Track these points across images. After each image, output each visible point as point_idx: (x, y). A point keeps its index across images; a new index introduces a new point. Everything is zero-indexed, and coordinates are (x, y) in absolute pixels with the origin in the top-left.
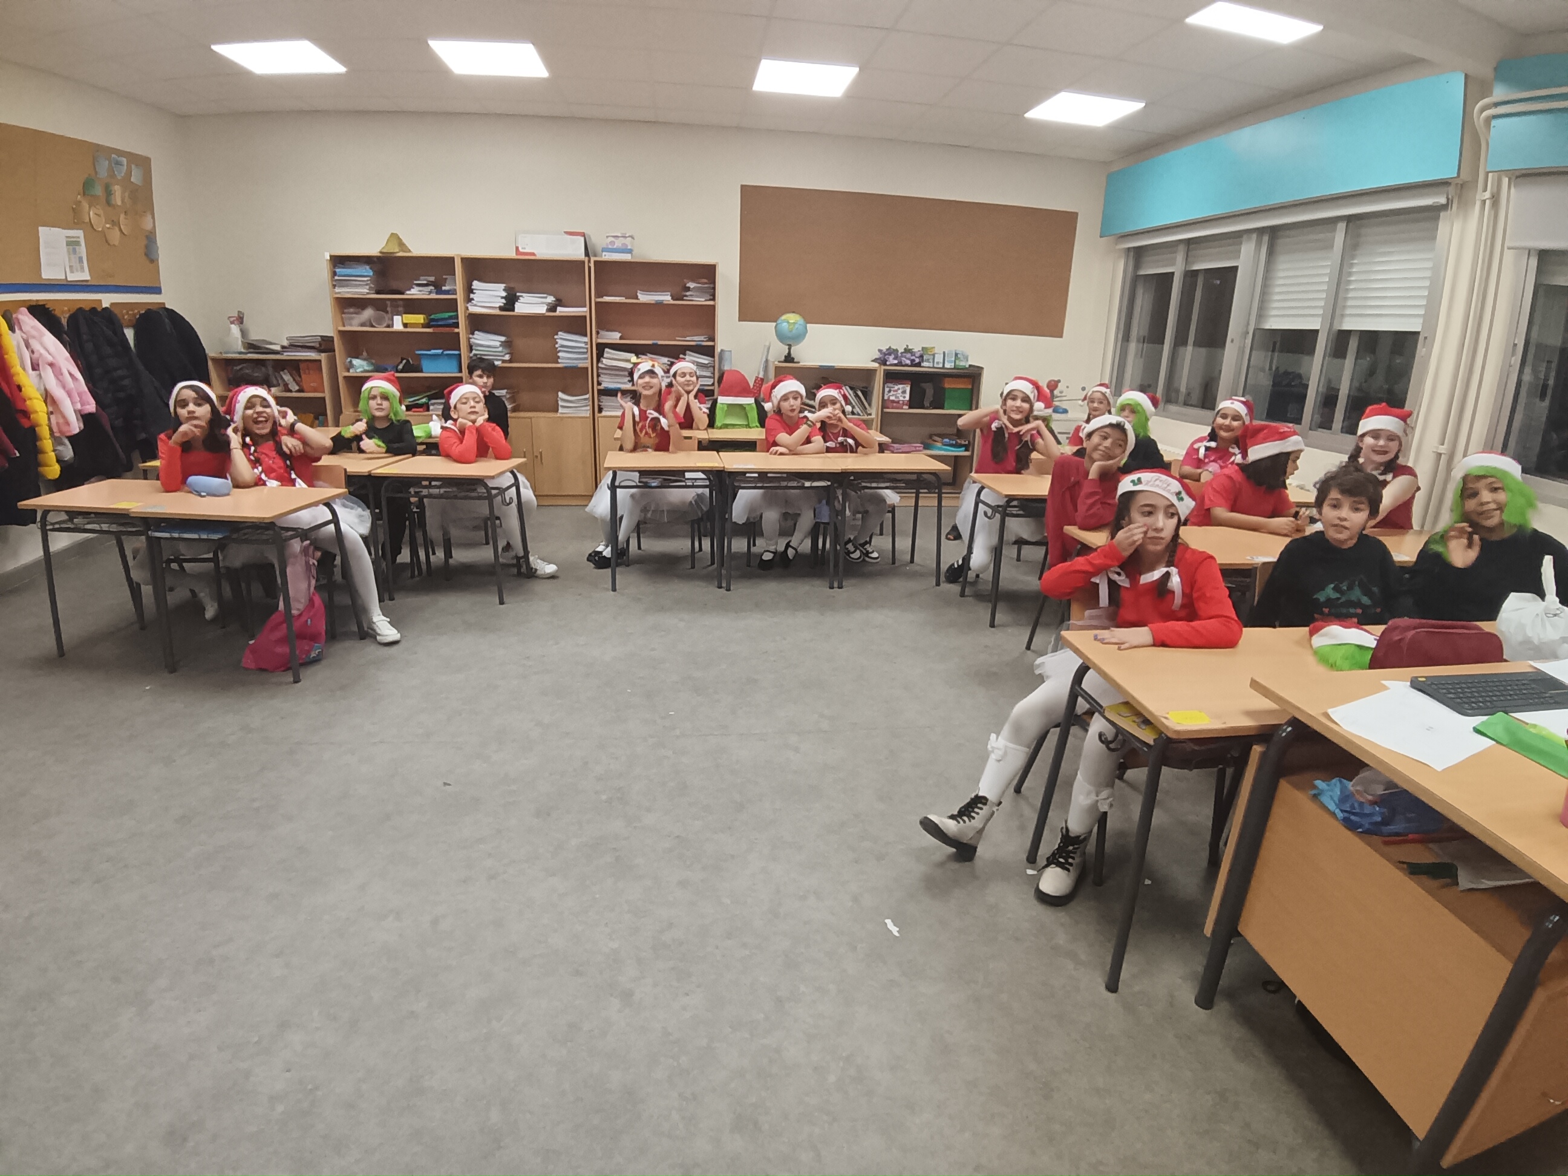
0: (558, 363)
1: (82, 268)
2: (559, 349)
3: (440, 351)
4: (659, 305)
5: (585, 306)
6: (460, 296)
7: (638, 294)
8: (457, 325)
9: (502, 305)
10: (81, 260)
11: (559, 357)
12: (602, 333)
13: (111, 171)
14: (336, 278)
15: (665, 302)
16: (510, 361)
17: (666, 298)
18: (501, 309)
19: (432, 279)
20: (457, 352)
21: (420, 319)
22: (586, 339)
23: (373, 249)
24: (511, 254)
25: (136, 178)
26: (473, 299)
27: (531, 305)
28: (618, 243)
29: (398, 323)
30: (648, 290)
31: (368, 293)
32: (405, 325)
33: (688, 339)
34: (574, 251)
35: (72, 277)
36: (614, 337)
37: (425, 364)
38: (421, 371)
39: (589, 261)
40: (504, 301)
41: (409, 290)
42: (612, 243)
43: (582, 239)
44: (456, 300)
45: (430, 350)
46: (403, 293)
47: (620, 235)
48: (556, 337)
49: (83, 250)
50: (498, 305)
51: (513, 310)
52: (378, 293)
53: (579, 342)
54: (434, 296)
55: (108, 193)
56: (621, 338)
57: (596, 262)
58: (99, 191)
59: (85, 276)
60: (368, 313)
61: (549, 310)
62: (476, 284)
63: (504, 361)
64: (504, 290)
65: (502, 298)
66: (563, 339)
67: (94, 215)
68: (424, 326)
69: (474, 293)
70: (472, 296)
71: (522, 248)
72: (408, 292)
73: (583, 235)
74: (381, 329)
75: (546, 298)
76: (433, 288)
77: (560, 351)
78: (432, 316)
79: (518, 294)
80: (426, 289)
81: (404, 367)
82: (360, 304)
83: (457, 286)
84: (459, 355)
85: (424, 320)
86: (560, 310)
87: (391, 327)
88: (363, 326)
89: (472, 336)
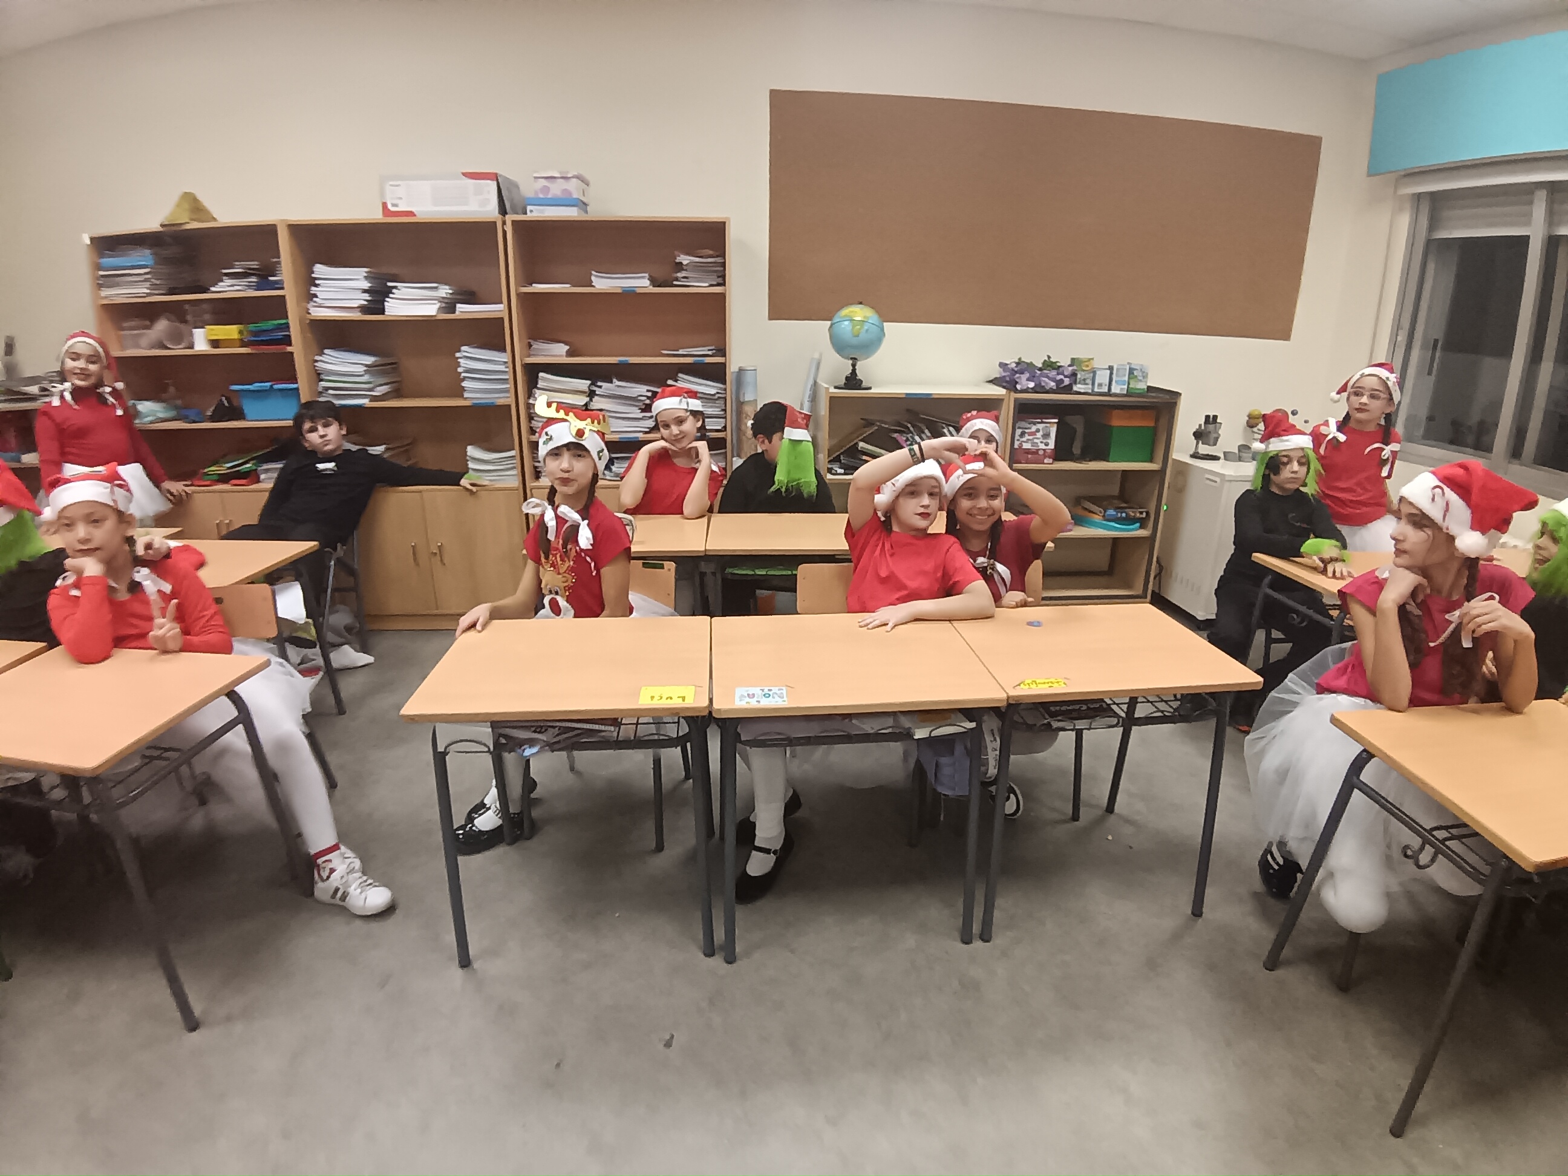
0: (463, 398)
2: (463, 375)
3: (266, 385)
4: (629, 295)
5: (501, 303)
6: (290, 292)
7: (593, 278)
8: (287, 341)
9: (364, 303)
11: (463, 389)
12: (537, 345)
14: (103, 272)
15: (639, 291)
16: (397, 393)
17: (641, 283)
18: (364, 309)
19: (254, 264)
20: (295, 386)
21: (231, 332)
22: (505, 357)
23: (150, 221)
24: (375, 215)
26: (316, 296)
27: (412, 302)
28: (556, 189)
29: (201, 341)
30: (608, 270)
31: (148, 295)
32: (215, 343)
33: (681, 352)
34: (480, 205)
36: (557, 352)
37: (249, 407)
38: (239, 415)
39: (504, 223)
41: (214, 284)
42: (546, 189)
43: (494, 184)
44: (283, 298)
45: (253, 384)
46: (205, 290)
47: (557, 175)
48: (458, 355)
50: (355, 304)
51: (382, 312)
52: (169, 292)
53: (495, 361)
54: (253, 294)
56: (570, 354)
57: (515, 223)
60: (161, 326)
61: (442, 310)
62: (320, 270)
63: (374, 399)
64: (367, 278)
65: (365, 291)
66: (469, 358)
69: (316, 286)
70: (314, 289)
71: (393, 204)
72: (213, 289)
73: (495, 177)
74: (179, 351)
75: (438, 288)
76: (254, 279)
77: (464, 378)
78: (252, 327)
79: (390, 284)
80: (245, 281)
81: (209, 413)
82: (145, 313)
83: (287, 271)
84: (297, 389)
85: (241, 332)
86: (464, 310)
87: (191, 347)
88: (153, 347)
89: (317, 358)
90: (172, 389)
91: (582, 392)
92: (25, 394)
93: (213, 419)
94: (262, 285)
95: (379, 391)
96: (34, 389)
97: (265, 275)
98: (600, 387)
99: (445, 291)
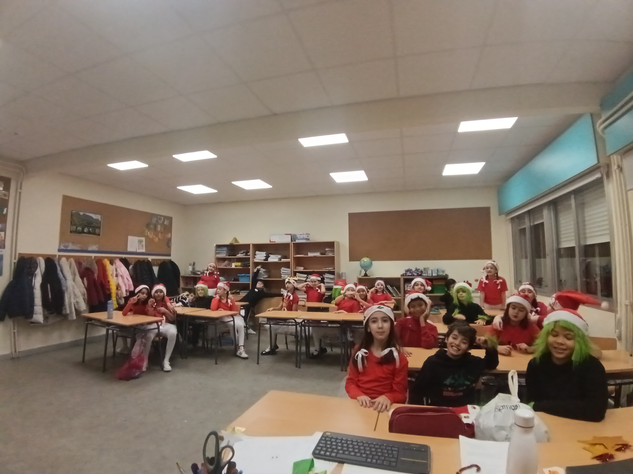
0: (281, 278)
1: (143, 249)
2: (282, 273)
3: (244, 275)
4: (315, 257)
5: (290, 258)
6: (251, 257)
7: (308, 254)
8: (249, 266)
9: (264, 259)
10: (143, 246)
11: (281, 277)
12: (297, 267)
13: (157, 221)
14: (217, 252)
15: (318, 256)
16: (269, 277)
17: (318, 254)
18: (264, 260)
19: (245, 251)
20: (249, 275)
21: (239, 264)
22: (290, 270)
23: (227, 242)
24: (268, 242)
25: (166, 223)
26: (256, 257)
27: (273, 259)
29: (233, 265)
30: (311, 252)
31: (225, 256)
32: (236, 266)
33: (327, 269)
34: (287, 240)
35: (138, 251)
36: (301, 269)
37: (240, 279)
38: (238, 281)
39: (291, 243)
40: (265, 258)
41: (237, 255)
43: (290, 236)
44: (249, 258)
45: (241, 274)
46: (236, 256)
47: (302, 234)
48: (281, 269)
49: (144, 243)
50: (263, 259)
51: (267, 260)
52: (229, 256)
53: (288, 271)
54: (244, 257)
55: (156, 227)
56: (304, 269)
57: (293, 243)
58: (152, 227)
59: (144, 251)
60: (226, 262)
61: (279, 260)
62: (257, 252)
63: (264, 278)
64: (265, 254)
65: (265, 257)
66: (283, 270)
67: (150, 234)
68: (241, 266)
69: (256, 255)
70: (255, 256)
71: (272, 240)
72: (237, 256)
73: (290, 234)
74: (228, 267)
75: (278, 256)
76: (245, 254)
77: (282, 274)
78: (243, 263)
79: (270, 255)
80: (243, 254)
81: (233, 280)
82: (223, 260)
83: (251, 253)
84: (250, 276)
85: (241, 264)
86: (283, 260)
87: (231, 266)
88: (224, 266)
89: (254, 269)
90: (226, 275)
91: (305, 277)
92: (197, 274)
93: (233, 281)
94: (246, 255)
95: (266, 276)
96: (199, 273)
97: (247, 253)
98: (309, 276)
99: (280, 256)
